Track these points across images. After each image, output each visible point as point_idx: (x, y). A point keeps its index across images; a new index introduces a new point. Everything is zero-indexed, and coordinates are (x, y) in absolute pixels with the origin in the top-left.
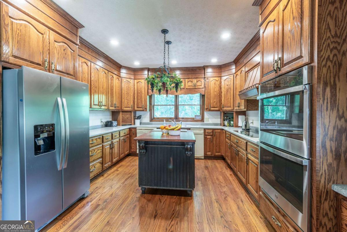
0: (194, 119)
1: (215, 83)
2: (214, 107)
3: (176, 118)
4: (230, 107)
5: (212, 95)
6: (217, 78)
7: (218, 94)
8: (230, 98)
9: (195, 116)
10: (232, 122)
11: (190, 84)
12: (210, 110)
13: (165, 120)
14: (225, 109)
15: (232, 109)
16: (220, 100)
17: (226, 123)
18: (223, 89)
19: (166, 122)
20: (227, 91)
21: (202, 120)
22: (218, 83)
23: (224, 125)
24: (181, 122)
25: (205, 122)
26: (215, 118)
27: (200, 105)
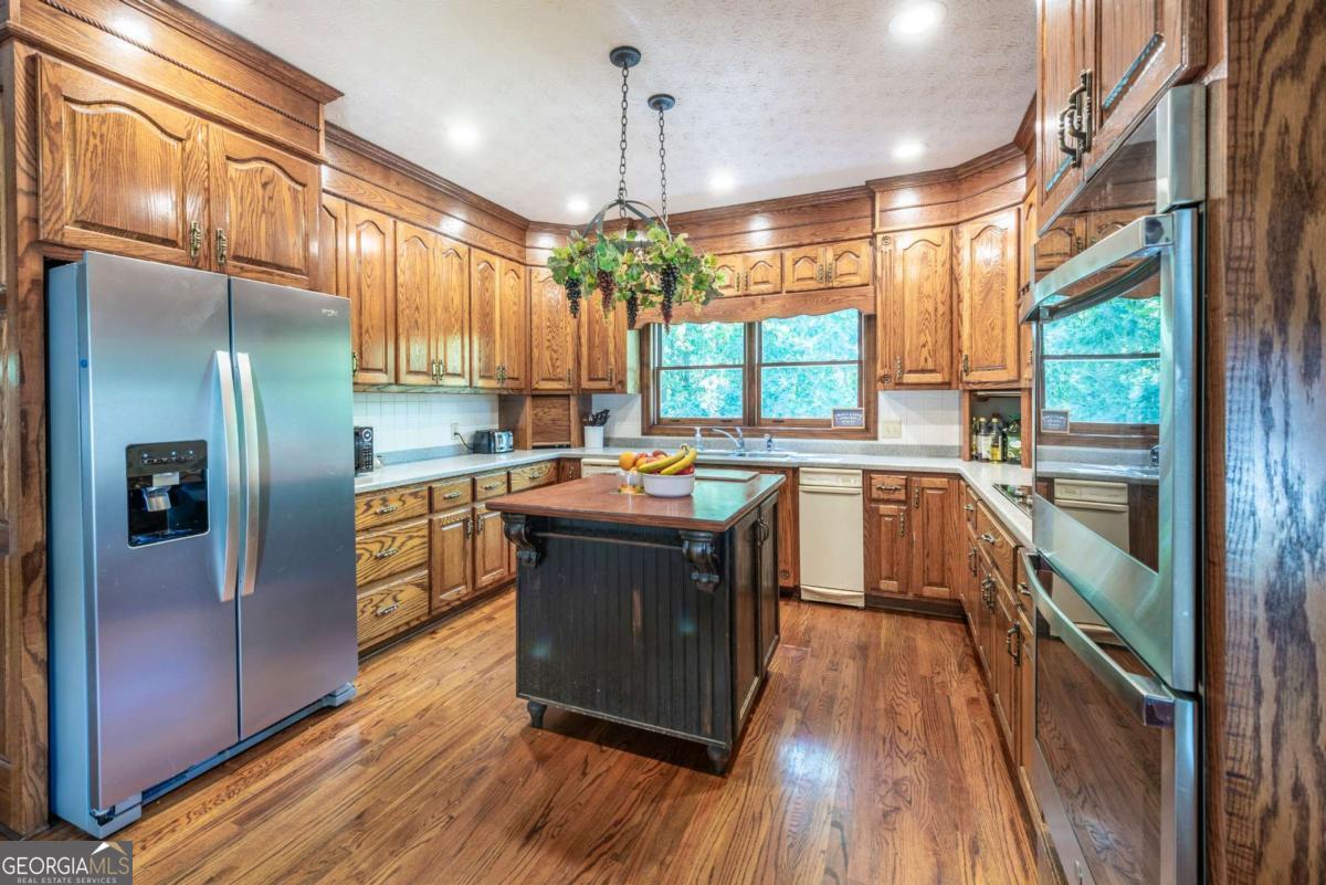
0: (827, 423)
1: (924, 258)
2: (923, 371)
3: (752, 421)
4: (1004, 367)
5: (912, 313)
6: (934, 235)
7: (942, 309)
8: (998, 324)
9: (835, 412)
10: (1014, 444)
11: (804, 269)
12: (900, 385)
13: (698, 428)
14: (975, 376)
15: (1012, 375)
16: (954, 336)
17: (984, 444)
18: (965, 284)
19: (703, 436)
20: (988, 289)
21: (869, 430)
22: (943, 253)
23: (975, 457)
24: (767, 437)
25: (883, 440)
26: (933, 423)
27: (860, 362)
